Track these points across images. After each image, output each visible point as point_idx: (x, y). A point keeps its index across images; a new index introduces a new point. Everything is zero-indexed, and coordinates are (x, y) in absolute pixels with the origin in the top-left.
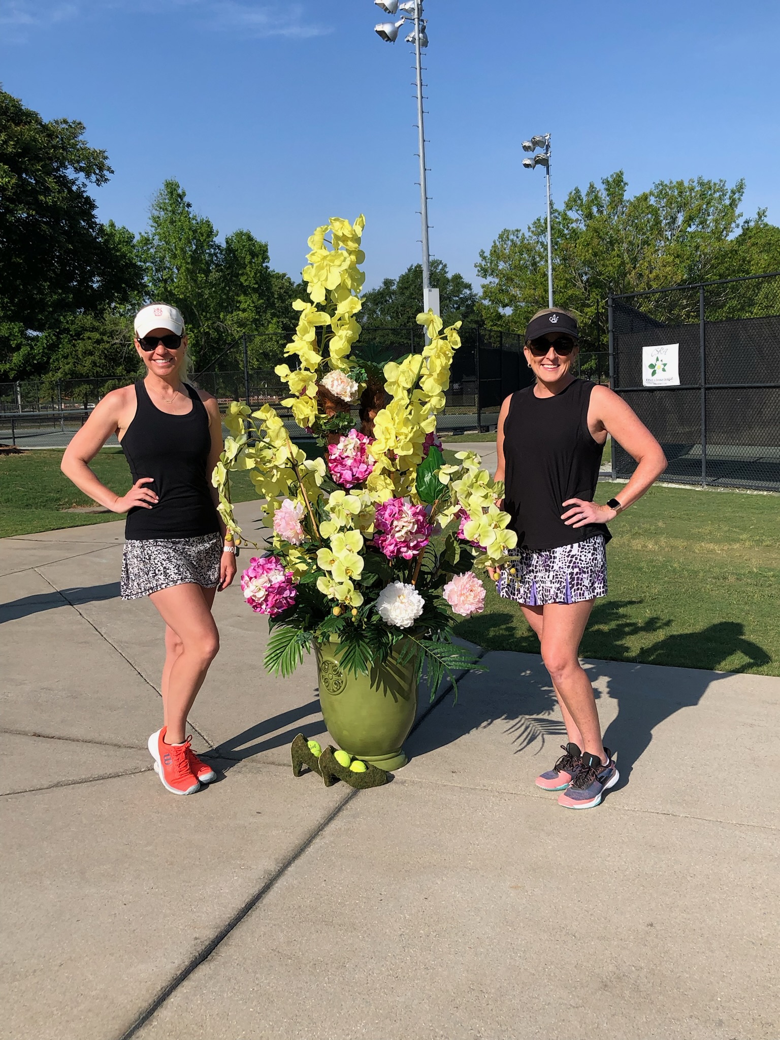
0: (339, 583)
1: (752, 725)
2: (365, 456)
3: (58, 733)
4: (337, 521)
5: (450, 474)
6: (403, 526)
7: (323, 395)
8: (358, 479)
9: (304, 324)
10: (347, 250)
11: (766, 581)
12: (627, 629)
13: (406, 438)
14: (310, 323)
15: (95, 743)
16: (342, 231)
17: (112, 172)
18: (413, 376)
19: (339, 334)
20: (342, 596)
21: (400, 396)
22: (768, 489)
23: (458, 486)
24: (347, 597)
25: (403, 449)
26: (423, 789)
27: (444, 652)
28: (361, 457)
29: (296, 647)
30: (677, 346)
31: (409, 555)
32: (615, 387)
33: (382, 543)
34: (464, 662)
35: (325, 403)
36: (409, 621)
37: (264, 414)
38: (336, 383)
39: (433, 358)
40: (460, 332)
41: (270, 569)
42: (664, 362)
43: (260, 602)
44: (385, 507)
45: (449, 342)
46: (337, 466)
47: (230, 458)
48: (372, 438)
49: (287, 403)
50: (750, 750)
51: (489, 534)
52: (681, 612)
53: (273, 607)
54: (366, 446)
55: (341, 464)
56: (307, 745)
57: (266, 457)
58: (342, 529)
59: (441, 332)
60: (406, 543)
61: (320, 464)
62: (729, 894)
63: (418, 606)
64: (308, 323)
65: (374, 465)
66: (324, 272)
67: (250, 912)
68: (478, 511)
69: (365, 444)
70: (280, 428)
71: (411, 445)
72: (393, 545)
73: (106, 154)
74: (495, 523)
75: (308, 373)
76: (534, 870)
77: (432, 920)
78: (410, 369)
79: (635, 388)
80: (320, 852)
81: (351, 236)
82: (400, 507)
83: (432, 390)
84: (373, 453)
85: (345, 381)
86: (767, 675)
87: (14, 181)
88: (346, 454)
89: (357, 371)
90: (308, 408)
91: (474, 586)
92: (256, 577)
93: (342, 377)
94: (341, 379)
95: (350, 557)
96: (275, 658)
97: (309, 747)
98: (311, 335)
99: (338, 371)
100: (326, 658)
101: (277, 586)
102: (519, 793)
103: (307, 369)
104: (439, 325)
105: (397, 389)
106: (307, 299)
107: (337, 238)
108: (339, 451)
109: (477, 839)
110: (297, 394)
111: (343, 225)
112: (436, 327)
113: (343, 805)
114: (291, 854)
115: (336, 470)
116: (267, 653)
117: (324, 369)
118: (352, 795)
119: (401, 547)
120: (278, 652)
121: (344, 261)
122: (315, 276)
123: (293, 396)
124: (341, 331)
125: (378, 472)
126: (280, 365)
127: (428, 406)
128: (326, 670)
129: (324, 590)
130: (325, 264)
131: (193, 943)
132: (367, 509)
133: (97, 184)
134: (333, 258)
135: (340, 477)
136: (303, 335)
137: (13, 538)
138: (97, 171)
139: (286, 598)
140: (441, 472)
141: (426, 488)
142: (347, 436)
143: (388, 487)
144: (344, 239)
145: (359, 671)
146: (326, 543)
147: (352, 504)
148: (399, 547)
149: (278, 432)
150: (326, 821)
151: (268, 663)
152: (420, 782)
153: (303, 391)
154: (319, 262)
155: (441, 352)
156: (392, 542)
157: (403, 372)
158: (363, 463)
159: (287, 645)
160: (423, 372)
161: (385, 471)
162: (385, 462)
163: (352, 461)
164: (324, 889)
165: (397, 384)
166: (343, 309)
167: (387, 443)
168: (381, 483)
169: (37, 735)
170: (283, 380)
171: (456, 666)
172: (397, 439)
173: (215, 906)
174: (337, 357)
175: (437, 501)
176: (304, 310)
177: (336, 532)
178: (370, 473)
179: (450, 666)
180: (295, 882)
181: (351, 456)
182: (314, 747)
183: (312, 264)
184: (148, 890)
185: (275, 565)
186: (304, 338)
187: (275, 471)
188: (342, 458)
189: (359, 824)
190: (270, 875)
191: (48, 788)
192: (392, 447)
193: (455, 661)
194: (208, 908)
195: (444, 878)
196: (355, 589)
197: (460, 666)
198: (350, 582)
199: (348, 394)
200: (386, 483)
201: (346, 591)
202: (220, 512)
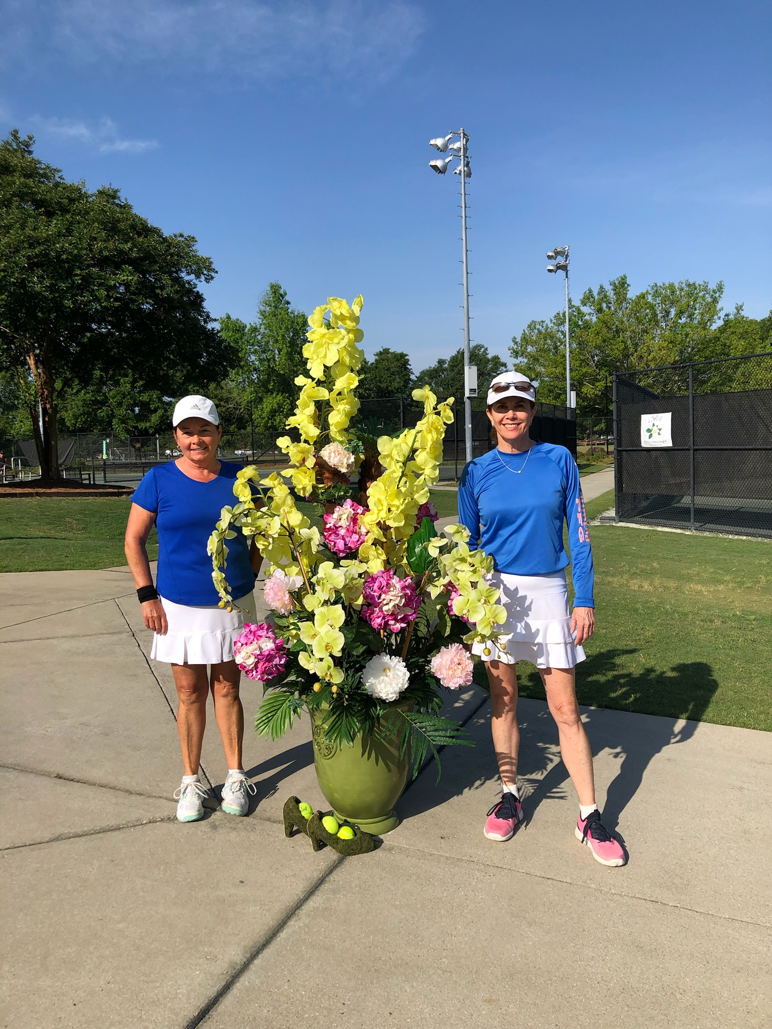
0: (320, 658)
1: (741, 789)
2: (357, 527)
3: (78, 775)
4: (322, 594)
5: (439, 547)
6: (391, 600)
7: (322, 467)
8: (350, 548)
9: (303, 398)
10: (346, 329)
11: (748, 624)
12: (622, 681)
13: (397, 510)
14: (309, 397)
15: (109, 787)
16: (340, 310)
17: (217, 272)
18: (406, 450)
19: (337, 409)
20: (321, 673)
21: (393, 468)
22: (747, 535)
23: (446, 559)
24: (327, 674)
25: (394, 521)
26: (409, 858)
27: (430, 726)
28: (354, 527)
29: (288, 712)
30: (670, 414)
31: (397, 628)
32: (618, 447)
33: (370, 616)
34: (450, 737)
35: (324, 474)
36: (394, 695)
37: (272, 481)
38: (333, 455)
39: (425, 432)
40: (453, 408)
41: (261, 637)
42: (659, 427)
43: (250, 668)
44: (374, 579)
45: (442, 418)
46: (331, 534)
47: (224, 528)
48: (367, 509)
49: (287, 473)
50: (741, 819)
51: (478, 610)
52: (672, 657)
53: (263, 673)
54: (359, 517)
55: (335, 533)
56: (298, 808)
57: (261, 526)
58: (326, 602)
59: (435, 409)
60: (393, 615)
61: (315, 533)
63: (403, 680)
64: (307, 397)
65: (366, 535)
66: (323, 349)
68: (466, 585)
69: (358, 513)
70: (287, 496)
71: (403, 517)
72: (380, 619)
73: (211, 260)
74: (484, 598)
75: (306, 445)
76: (511, 976)
78: (406, 443)
79: (635, 448)
80: (291, 939)
81: (349, 315)
82: (388, 580)
83: (425, 463)
84: (365, 523)
85: (342, 452)
86: (754, 729)
88: (340, 524)
89: (353, 444)
90: (305, 478)
91: (461, 659)
92: (246, 644)
93: (339, 450)
95: (330, 633)
96: (266, 721)
97: (300, 809)
98: (312, 409)
99: (336, 443)
100: (317, 722)
101: (267, 653)
102: (505, 867)
103: (306, 441)
104: (433, 400)
105: (390, 463)
106: (307, 374)
107: (336, 317)
108: (335, 520)
109: (456, 929)
110: (298, 464)
111: (341, 304)
112: (431, 404)
113: (327, 875)
114: (262, 940)
115: (330, 538)
116: (258, 715)
117: (324, 440)
118: (338, 863)
119: (388, 620)
120: (269, 715)
121: (343, 339)
122: (314, 352)
123: (293, 466)
124: (339, 405)
125: (370, 542)
126: (282, 436)
127: (422, 477)
128: (319, 734)
129: (305, 665)
130: (324, 341)
132: (354, 582)
133: (206, 282)
134: (331, 336)
135: (334, 546)
136: (304, 409)
137: (109, 569)
138: (206, 272)
139: (276, 665)
140: (431, 545)
141: (416, 559)
142: (342, 506)
143: (380, 557)
144: (342, 318)
145: (345, 742)
146: (310, 617)
147: (336, 578)
148: (386, 620)
149: (285, 499)
150: (306, 896)
151: (259, 726)
152: (408, 849)
153: (303, 462)
154: (318, 339)
155: (433, 427)
156: (380, 614)
157: (396, 446)
158: (356, 533)
159: (279, 709)
160: (417, 445)
161: (376, 543)
162: (376, 533)
163: (345, 531)
164: (285, 993)
165: (391, 457)
166: (341, 385)
167: (380, 515)
168: (372, 553)
169: (59, 777)
170: (284, 451)
171: (440, 741)
172: (389, 510)
173: (167, 1013)
174: (336, 430)
175: (427, 572)
176: (305, 385)
177: (320, 605)
178: (362, 543)
179: (434, 741)
180: (257, 981)
181: (344, 526)
182: (305, 810)
183: (312, 342)
184: (103, 986)
185: (266, 632)
186: (304, 412)
187: (271, 540)
188: (336, 528)
189: (338, 902)
190: (234, 969)
191: (48, 842)
192: (384, 518)
193: (440, 736)
194: (159, 1015)
195: (414, 984)
196: (335, 665)
197: (444, 741)
198: (329, 659)
199: (345, 465)
200: (378, 553)
201: (326, 667)
202: (214, 579)
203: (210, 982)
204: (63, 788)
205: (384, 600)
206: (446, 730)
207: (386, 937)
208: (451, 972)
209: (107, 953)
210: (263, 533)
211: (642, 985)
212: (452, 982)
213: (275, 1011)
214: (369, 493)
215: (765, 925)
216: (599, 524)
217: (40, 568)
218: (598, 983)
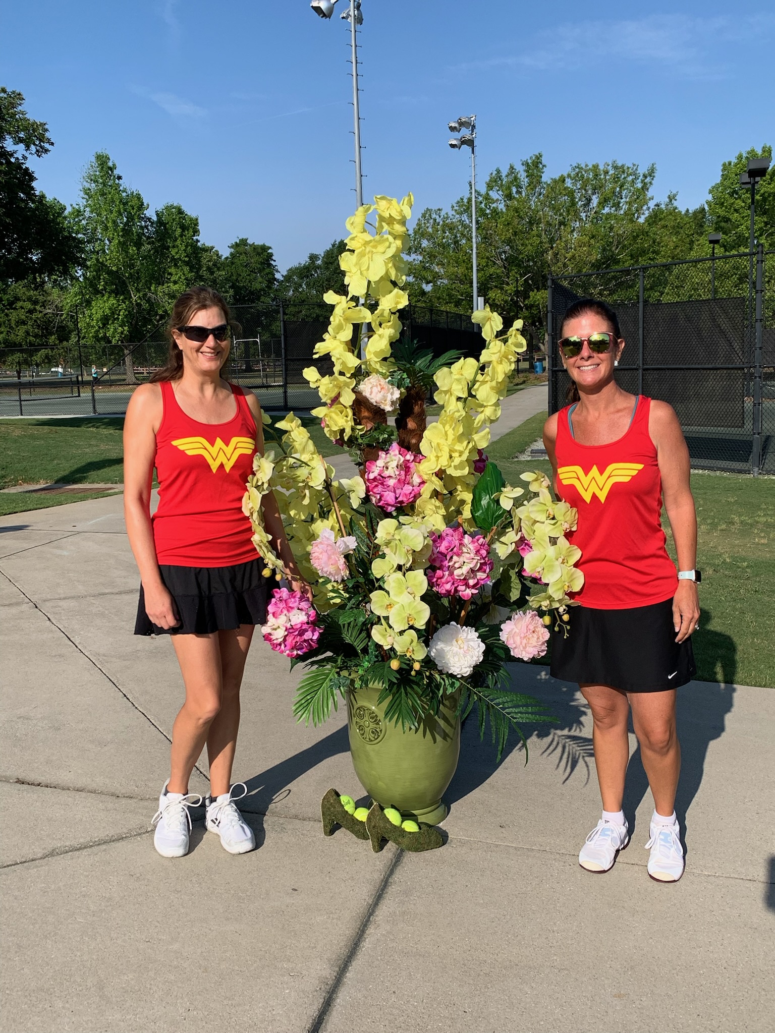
0: (398, 632)
2: (410, 476)
3: (43, 778)
4: (394, 558)
5: (513, 498)
6: (464, 563)
7: (361, 404)
8: (401, 502)
9: (339, 320)
10: (392, 234)
13: (460, 456)
14: (347, 320)
15: (89, 791)
16: (389, 212)
17: (52, 144)
19: (380, 333)
20: (401, 647)
21: (453, 408)
23: (522, 513)
24: (408, 648)
25: (457, 469)
26: (474, 851)
27: (507, 702)
28: (406, 476)
29: (329, 692)
31: (468, 595)
32: (553, 367)
33: (437, 581)
34: (532, 713)
35: (362, 412)
36: (467, 669)
37: (289, 424)
38: (375, 390)
39: (495, 363)
40: (524, 333)
44: (440, 537)
45: (513, 345)
46: (376, 486)
49: (319, 412)
51: (554, 569)
53: (292, 649)
54: (412, 465)
55: (382, 484)
56: (339, 802)
57: (299, 476)
58: (399, 568)
60: (465, 581)
61: (358, 484)
63: (478, 652)
64: (344, 319)
65: (421, 486)
66: (365, 259)
68: (545, 541)
69: (409, 461)
70: (308, 441)
71: (467, 464)
72: (450, 584)
73: (46, 127)
74: (563, 558)
75: (342, 378)
80: (378, 948)
81: (399, 218)
82: (460, 540)
83: (487, 399)
84: (420, 472)
85: (385, 387)
88: (386, 473)
89: (398, 375)
90: (342, 418)
91: (536, 626)
93: (382, 383)
94: (380, 385)
95: (411, 602)
96: (304, 705)
97: (342, 803)
98: (347, 334)
99: (377, 376)
100: (361, 703)
103: (342, 373)
104: (498, 325)
105: (449, 398)
106: (343, 290)
107: (382, 219)
108: (379, 469)
109: (555, 924)
110: (329, 402)
111: (391, 204)
112: (495, 328)
115: (376, 490)
116: (296, 699)
117: (359, 374)
119: (458, 585)
121: (389, 247)
122: (355, 265)
123: (325, 404)
124: (381, 329)
125: (428, 494)
126: (308, 367)
127: (481, 417)
128: (361, 717)
129: (380, 640)
130: (367, 250)
133: (38, 155)
134: (376, 244)
135: (380, 500)
136: (338, 333)
138: (37, 143)
140: (502, 495)
141: (482, 513)
142: (387, 452)
143: (439, 511)
144: (391, 220)
146: (380, 584)
147: (413, 539)
148: (456, 585)
149: (306, 445)
150: (375, 901)
151: (298, 711)
152: (468, 841)
153: (335, 400)
154: (360, 248)
155: (503, 357)
156: (448, 579)
158: (408, 484)
159: (319, 690)
161: (436, 494)
162: (435, 483)
163: (395, 481)
164: (396, 1006)
165: (451, 392)
166: (387, 305)
167: (439, 462)
168: (430, 507)
169: (21, 782)
170: (312, 386)
171: (522, 718)
172: (451, 457)
174: (376, 359)
175: (495, 528)
176: (339, 304)
177: (392, 571)
178: (417, 496)
179: (515, 718)
181: (393, 476)
182: (347, 803)
183: (353, 251)
186: (337, 337)
187: (307, 492)
188: (383, 478)
189: (414, 904)
190: (327, 985)
191: (41, 859)
192: (444, 466)
193: (521, 713)
195: (534, 985)
196: (418, 640)
197: (527, 718)
198: (412, 631)
199: (389, 402)
200: (436, 507)
201: (409, 641)
203: (306, 1000)
205: (456, 562)
206: (527, 706)
207: (483, 939)
208: (567, 969)
212: (572, 979)
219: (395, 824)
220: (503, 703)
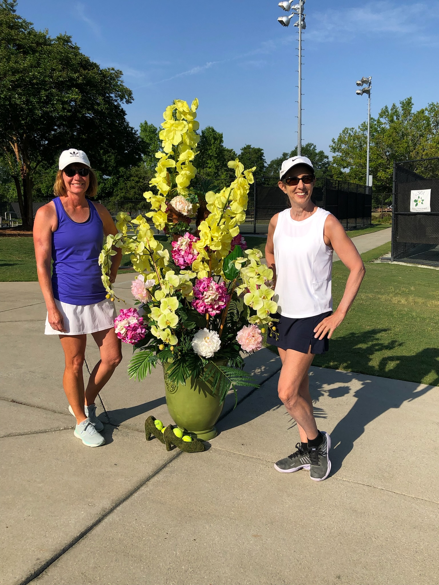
0: (163, 329)
2: (192, 250)
3: (25, 400)
4: (165, 290)
5: (242, 263)
6: (210, 296)
7: (171, 211)
8: (187, 263)
9: (160, 166)
10: (187, 121)
13: (217, 239)
14: (163, 166)
15: (43, 408)
16: (183, 108)
18: (224, 201)
19: (181, 173)
20: (163, 338)
21: (215, 213)
23: (245, 271)
24: (167, 338)
25: (215, 246)
26: (220, 455)
27: (233, 374)
28: (189, 250)
29: (148, 364)
30: (431, 189)
31: (214, 313)
32: (395, 212)
33: (197, 305)
35: (173, 215)
36: (211, 354)
37: (138, 221)
38: (178, 203)
39: (236, 189)
40: (254, 174)
41: (129, 316)
42: (422, 199)
43: (124, 336)
44: (201, 282)
45: (247, 180)
46: (175, 255)
47: (109, 248)
48: (198, 238)
49: (149, 215)
51: (259, 302)
52: (410, 344)
53: (131, 338)
54: (193, 243)
55: (178, 254)
56: (154, 423)
57: (131, 248)
58: (167, 296)
59: (243, 173)
60: (212, 306)
61: (166, 253)
62: (399, 556)
63: (217, 345)
64: (162, 166)
65: (198, 255)
66: (172, 134)
67: (80, 540)
68: (254, 287)
69: (193, 241)
70: (148, 230)
71: (220, 244)
72: (203, 307)
74: (263, 296)
75: (161, 197)
76: (272, 523)
77: (193, 558)
78: (224, 196)
79: (406, 213)
81: (189, 112)
82: (208, 283)
83: (236, 210)
84: (197, 247)
85: (184, 202)
87: (80, 97)
88: (181, 248)
89: (192, 196)
90: (161, 218)
91: (255, 333)
92: (121, 321)
93: (182, 200)
95: (169, 314)
96: (135, 369)
97: (155, 424)
98: (165, 173)
99: (181, 196)
101: (133, 326)
103: (161, 195)
104: (242, 168)
105: (213, 209)
106: (162, 150)
108: (178, 245)
109: (242, 496)
110: (156, 209)
111: (183, 104)
112: (240, 170)
113: (168, 463)
114: (123, 497)
115: (175, 257)
116: (129, 365)
117: (172, 195)
118: (176, 456)
119: (208, 308)
120: (137, 366)
121: (185, 127)
122: (166, 136)
123: (154, 210)
124: (182, 171)
125: (200, 260)
126: (147, 191)
127: (234, 219)
128: (167, 378)
129: (155, 334)
130: (172, 129)
131: (35, 562)
132: (186, 283)
134: (177, 125)
135: (178, 262)
136: (160, 173)
139: (139, 334)
140: (237, 262)
141: (229, 271)
142: (183, 237)
143: (206, 269)
144: (184, 113)
145: (180, 382)
146: (158, 304)
147: (174, 280)
148: (206, 308)
149: (147, 232)
150: (154, 474)
151: (130, 372)
152: (220, 450)
153: (159, 208)
154: (168, 128)
155: (242, 186)
156: (202, 304)
157: (217, 198)
158: (191, 254)
159: (143, 362)
160: (231, 198)
161: (203, 260)
162: (204, 254)
163: (184, 252)
164: (133, 526)
165: (214, 205)
166: (183, 158)
167: (206, 242)
168: (201, 267)
169: (13, 401)
170: (148, 201)
171: (238, 383)
172: (212, 240)
173: (61, 533)
174: (181, 188)
175: (235, 279)
176: (162, 158)
177: (164, 297)
178: (194, 260)
180: (117, 519)
181: (184, 249)
182: (158, 424)
183: (164, 129)
184: (26, 517)
185: (133, 314)
186: (161, 175)
187: (138, 257)
188: (179, 250)
189: (172, 478)
190: (105, 512)
191: (2, 437)
192: (209, 245)
193: (238, 380)
194: (56, 534)
195: (212, 525)
196: (172, 334)
197: (241, 384)
198: (168, 329)
199: (186, 210)
200: (204, 267)
201: (167, 335)
202: (102, 281)
203: (89, 518)
204: (14, 408)
205: (206, 295)
206: (243, 377)
207: (199, 499)
208: (235, 519)
209: (31, 499)
210: (134, 252)
211: (352, 532)
212: (235, 525)
213: (126, 535)
214: (199, 228)
215: (437, 502)
216: (380, 262)
217: (16, 280)
218: (325, 529)
219: (178, 437)
220: (230, 374)
